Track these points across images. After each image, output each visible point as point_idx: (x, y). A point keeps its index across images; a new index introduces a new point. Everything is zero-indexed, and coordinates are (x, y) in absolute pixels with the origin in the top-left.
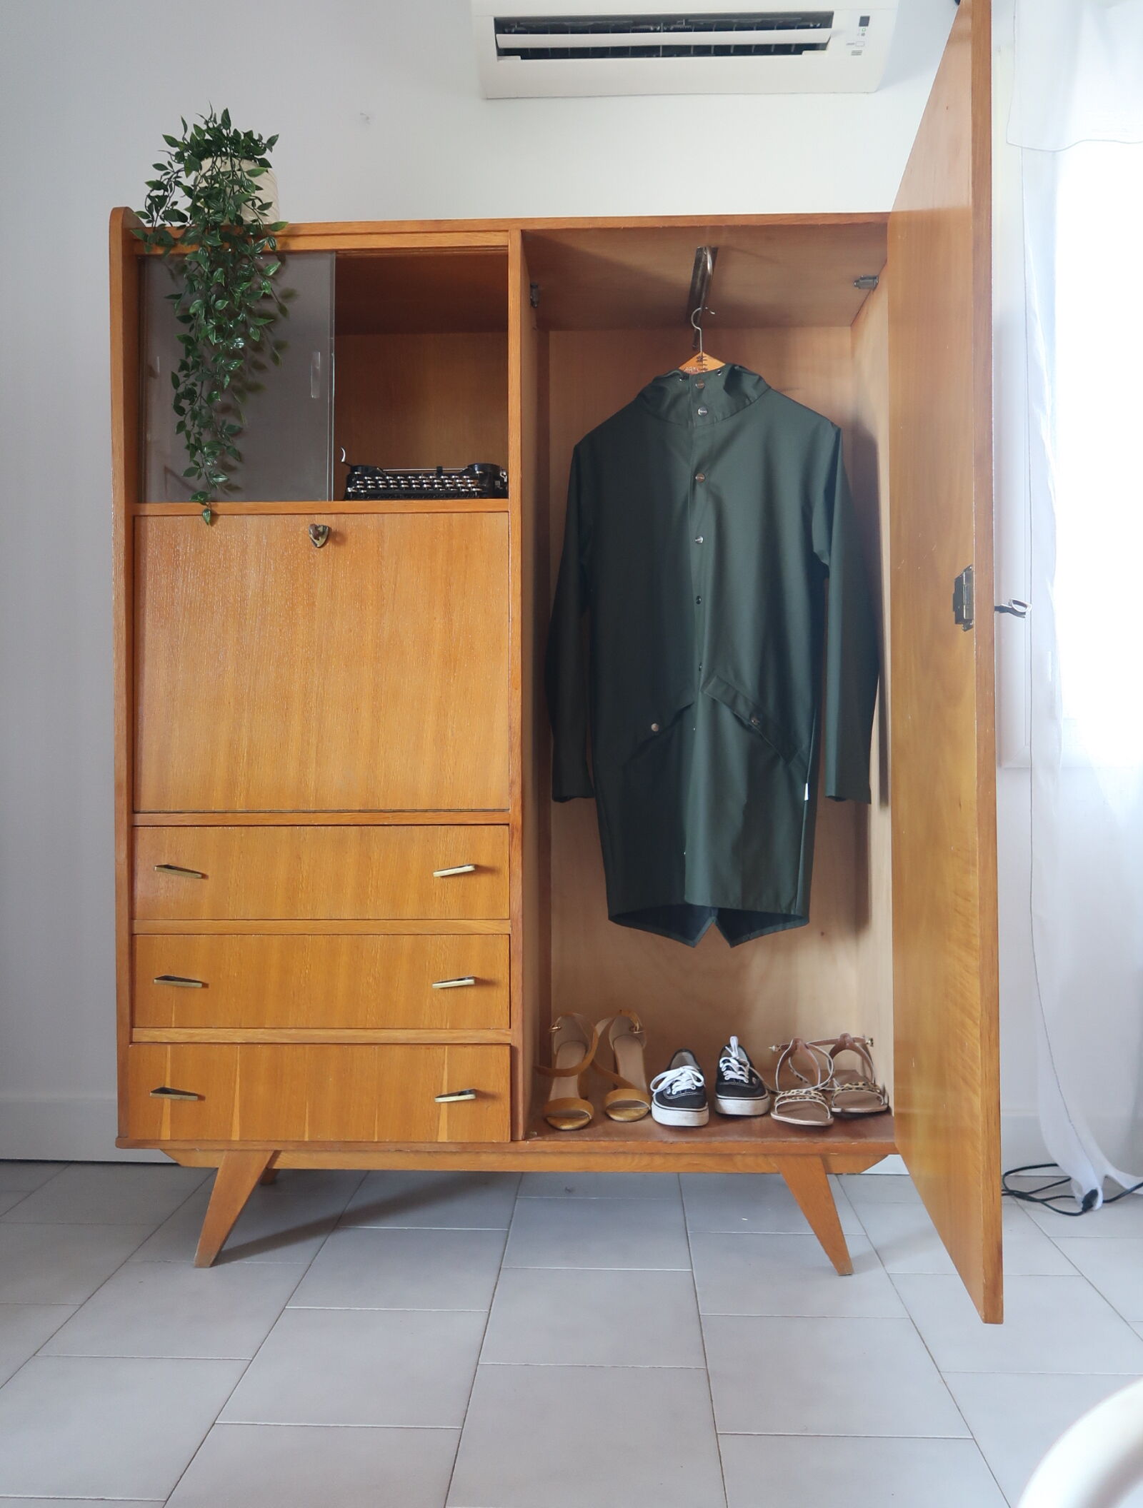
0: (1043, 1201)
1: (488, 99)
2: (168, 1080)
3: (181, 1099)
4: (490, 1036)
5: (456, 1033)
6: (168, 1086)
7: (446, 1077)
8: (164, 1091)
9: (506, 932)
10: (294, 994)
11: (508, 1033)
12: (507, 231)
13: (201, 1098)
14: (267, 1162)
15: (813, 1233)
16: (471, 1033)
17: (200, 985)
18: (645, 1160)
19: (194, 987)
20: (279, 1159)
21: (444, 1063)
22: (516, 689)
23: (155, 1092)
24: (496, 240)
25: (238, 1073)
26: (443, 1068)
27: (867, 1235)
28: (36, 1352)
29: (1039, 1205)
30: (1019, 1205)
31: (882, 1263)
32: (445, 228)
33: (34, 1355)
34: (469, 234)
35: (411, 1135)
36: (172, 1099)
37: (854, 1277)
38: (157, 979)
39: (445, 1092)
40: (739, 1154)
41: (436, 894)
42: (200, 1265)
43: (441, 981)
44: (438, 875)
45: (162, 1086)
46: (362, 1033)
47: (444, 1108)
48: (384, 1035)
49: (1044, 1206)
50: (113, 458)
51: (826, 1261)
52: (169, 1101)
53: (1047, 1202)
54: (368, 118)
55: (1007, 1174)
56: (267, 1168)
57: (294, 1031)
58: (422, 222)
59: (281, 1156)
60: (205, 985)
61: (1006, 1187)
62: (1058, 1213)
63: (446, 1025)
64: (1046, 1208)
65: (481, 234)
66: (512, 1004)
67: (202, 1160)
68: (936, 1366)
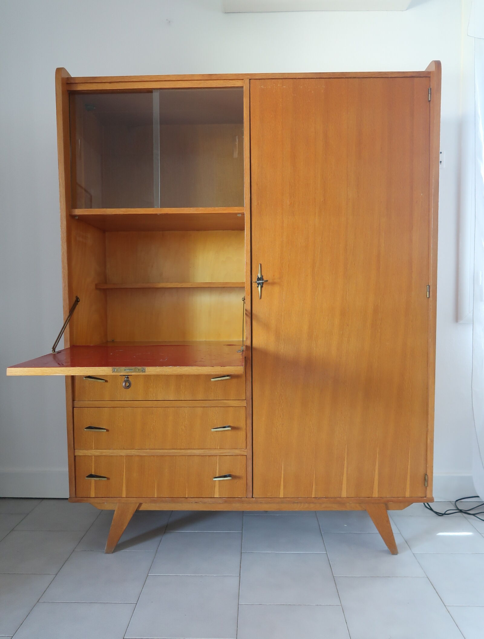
0: (474, 515)
1: (226, 13)
2: (93, 471)
3: (99, 480)
4: (237, 452)
5: (222, 451)
6: (93, 474)
7: (218, 468)
8: (91, 476)
9: (244, 406)
10: (148, 434)
11: (246, 451)
12: (243, 79)
13: (108, 479)
14: (137, 507)
15: (378, 532)
16: (228, 451)
17: (105, 430)
18: (307, 505)
19: (103, 432)
20: (142, 506)
21: (217, 463)
22: (248, 295)
23: (87, 477)
24: (238, 84)
25: (124, 468)
26: (217, 465)
27: (400, 533)
28: (39, 600)
29: (472, 516)
30: (464, 517)
31: (410, 548)
32: (214, 78)
33: (38, 602)
34: (225, 81)
35: (202, 494)
36: (95, 480)
37: (399, 555)
38: (86, 428)
39: (217, 476)
40: (348, 503)
41: (212, 388)
42: (107, 553)
43: (215, 428)
44: (213, 381)
45: (90, 474)
46: (179, 451)
47: (217, 484)
48: (189, 452)
49: (475, 517)
50: (60, 188)
51: (386, 548)
52: (94, 480)
53: (476, 515)
54: (170, 22)
55: (457, 501)
56: (136, 510)
57: (148, 450)
58: (203, 75)
59: (143, 505)
60: (107, 430)
61: (457, 508)
62: (482, 521)
63: (218, 448)
64: (476, 518)
65: (230, 81)
66: (247, 438)
67: (108, 506)
68: (443, 602)
